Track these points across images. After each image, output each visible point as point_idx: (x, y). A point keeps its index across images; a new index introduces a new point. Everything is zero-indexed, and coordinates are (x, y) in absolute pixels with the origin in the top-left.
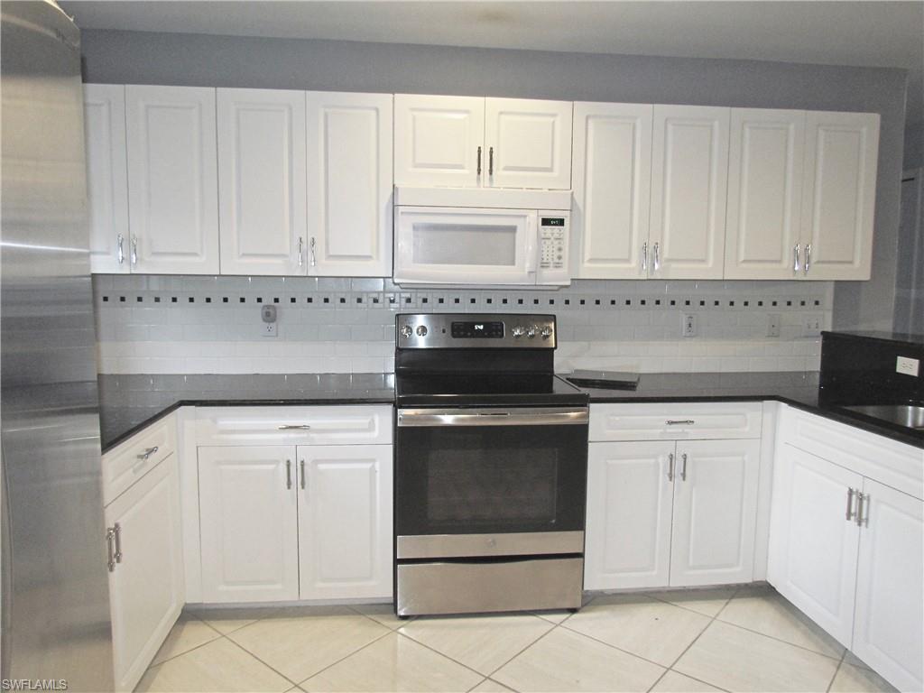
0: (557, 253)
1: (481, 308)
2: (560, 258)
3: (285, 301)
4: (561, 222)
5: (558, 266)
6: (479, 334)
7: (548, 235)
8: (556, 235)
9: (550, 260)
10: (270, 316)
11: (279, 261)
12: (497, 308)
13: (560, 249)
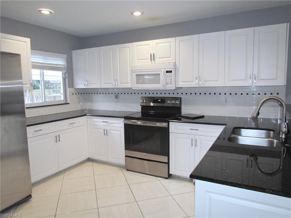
0: (170, 80)
1: (159, 95)
2: (171, 81)
3: (120, 93)
4: (171, 72)
5: (171, 84)
6: (159, 102)
7: (168, 75)
8: (170, 75)
9: (169, 82)
10: (116, 97)
11: (111, 85)
12: (163, 95)
13: (171, 79)
